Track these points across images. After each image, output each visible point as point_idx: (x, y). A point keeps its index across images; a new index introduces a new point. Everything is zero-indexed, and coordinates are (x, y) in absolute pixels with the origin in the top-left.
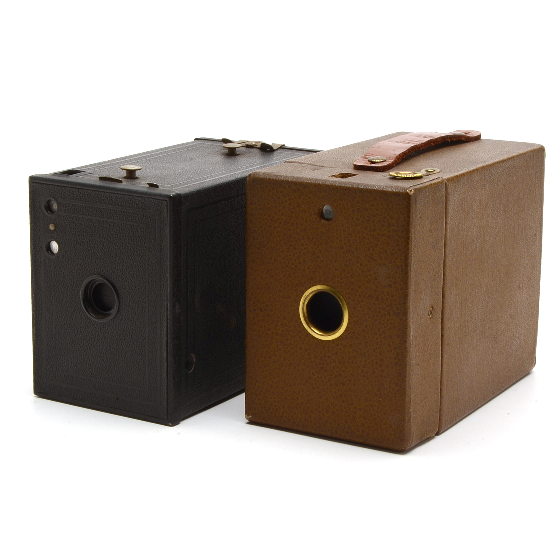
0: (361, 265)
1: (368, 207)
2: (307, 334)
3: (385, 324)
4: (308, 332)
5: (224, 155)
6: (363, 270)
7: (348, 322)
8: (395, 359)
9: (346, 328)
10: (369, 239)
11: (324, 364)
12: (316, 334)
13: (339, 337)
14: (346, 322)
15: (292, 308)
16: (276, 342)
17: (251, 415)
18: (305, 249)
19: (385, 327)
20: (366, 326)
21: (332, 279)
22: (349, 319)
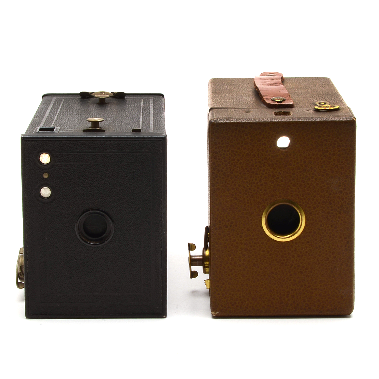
0: (316, 179)
1: (321, 134)
2: (269, 239)
3: (337, 221)
4: (269, 237)
5: (95, 104)
6: (318, 183)
7: (305, 224)
8: (346, 246)
9: (304, 229)
10: (322, 159)
11: (284, 260)
12: (278, 238)
13: (298, 237)
14: (304, 225)
15: (255, 221)
16: (241, 250)
17: (219, 311)
18: (266, 173)
19: (337, 224)
20: (321, 225)
21: (291, 194)
22: (306, 222)
